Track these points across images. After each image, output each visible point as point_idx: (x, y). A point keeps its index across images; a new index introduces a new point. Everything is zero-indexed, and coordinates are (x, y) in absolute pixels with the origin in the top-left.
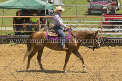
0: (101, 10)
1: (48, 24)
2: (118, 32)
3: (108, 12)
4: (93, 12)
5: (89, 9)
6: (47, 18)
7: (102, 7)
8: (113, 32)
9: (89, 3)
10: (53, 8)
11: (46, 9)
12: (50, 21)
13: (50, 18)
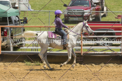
0: (82, 16)
1: (12, 35)
2: (104, 45)
3: (91, 19)
4: (71, 19)
5: (65, 16)
6: (11, 28)
7: (83, 13)
8: (98, 45)
9: (66, 8)
10: (18, 14)
11: (8, 16)
12: (14, 33)
13: (13, 28)
